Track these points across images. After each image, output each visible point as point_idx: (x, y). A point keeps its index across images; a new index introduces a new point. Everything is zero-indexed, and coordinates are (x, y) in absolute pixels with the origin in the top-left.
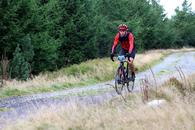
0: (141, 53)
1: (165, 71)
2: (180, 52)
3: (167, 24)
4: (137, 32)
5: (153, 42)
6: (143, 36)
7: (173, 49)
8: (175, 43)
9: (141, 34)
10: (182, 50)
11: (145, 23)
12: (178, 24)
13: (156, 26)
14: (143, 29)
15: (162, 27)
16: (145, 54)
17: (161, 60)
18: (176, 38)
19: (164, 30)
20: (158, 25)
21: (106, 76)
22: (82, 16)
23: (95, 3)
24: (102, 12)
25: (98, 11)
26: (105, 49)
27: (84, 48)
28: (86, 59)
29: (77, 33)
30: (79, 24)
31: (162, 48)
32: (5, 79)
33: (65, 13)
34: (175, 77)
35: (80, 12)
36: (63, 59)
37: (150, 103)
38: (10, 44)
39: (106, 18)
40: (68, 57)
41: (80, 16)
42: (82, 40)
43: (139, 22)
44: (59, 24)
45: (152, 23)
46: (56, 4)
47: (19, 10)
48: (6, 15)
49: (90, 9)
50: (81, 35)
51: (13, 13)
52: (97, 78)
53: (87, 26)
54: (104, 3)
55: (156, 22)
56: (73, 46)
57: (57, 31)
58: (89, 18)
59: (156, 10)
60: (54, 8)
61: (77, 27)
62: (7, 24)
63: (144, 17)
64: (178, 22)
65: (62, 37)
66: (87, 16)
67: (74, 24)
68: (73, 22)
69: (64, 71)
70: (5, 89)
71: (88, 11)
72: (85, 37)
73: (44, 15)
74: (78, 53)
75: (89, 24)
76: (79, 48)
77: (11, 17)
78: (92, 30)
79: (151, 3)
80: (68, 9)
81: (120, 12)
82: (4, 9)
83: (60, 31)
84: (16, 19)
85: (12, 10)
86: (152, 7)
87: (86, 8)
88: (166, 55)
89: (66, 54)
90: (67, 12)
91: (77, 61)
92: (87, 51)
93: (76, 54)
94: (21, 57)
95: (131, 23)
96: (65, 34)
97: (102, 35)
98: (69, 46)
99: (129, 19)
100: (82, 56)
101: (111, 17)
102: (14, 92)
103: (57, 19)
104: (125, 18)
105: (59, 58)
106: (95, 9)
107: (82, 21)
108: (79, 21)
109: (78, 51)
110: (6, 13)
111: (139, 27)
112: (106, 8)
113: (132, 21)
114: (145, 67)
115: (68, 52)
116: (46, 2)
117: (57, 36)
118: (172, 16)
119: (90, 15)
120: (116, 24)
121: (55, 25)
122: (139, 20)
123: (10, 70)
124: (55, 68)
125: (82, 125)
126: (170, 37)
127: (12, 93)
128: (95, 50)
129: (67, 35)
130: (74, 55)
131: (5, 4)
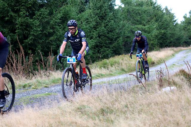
0: (157, 50)
1: (176, 64)
2: (188, 50)
3: (177, 28)
4: (154, 34)
5: (166, 42)
6: (159, 37)
7: (182, 47)
8: (183, 43)
9: (157, 35)
10: (189, 48)
11: (160, 27)
12: (186, 28)
13: (169, 30)
14: (158, 32)
15: (173, 30)
16: (160, 51)
17: (173, 56)
18: (185, 39)
19: (175, 33)
20: (170, 28)
21: (129, 68)
22: (111, 21)
23: (121, 12)
24: (126, 18)
25: (123, 18)
26: (128, 47)
27: (112, 47)
28: (114, 55)
29: (107, 35)
30: (109, 28)
31: (173, 47)
32: (52, 71)
33: (98, 19)
34: (184, 69)
35: (109, 18)
36: (96, 55)
37: (164, 89)
38: (55, 44)
39: (129, 23)
40: (100, 53)
41: (109, 22)
42: (110, 40)
43: (155, 26)
44: (93, 28)
45: (165, 27)
46: (91, 13)
47: (62, 17)
48: (52, 21)
49: (117, 17)
50: (110, 36)
51: (57, 19)
52: (123, 70)
53: (115, 30)
54: (128, 12)
55: (169, 26)
56: (103, 45)
57: (91, 34)
58: (117, 23)
59: (168, 17)
60: (89, 16)
61: (107, 30)
62: (53, 28)
63: (159, 22)
64: (186, 26)
65: (96, 38)
66: (115, 22)
67: (105, 27)
68: (104, 26)
69: (97, 64)
70: (51, 78)
71: (115, 18)
72: (113, 38)
73: (82, 21)
74: (108, 50)
75: (116, 28)
76: (109, 46)
77: (56, 22)
78: (118, 32)
79: (164, 11)
80: (100, 17)
81: (140, 18)
82: (51, 17)
83: (94, 33)
84: (60, 24)
85: (57, 17)
86: (165, 14)
87: (114, 15)
88: (177, 52)
89: (98, 51)
90: (99, 18)
91: (106, 57)
92: (115, 49)
93: (106, 51)
94: (64, 53)
95: (149, 27)
96: (97, 35)
97: (126, 37)
98: (101, 45)
99: (147, 24)
100: (111, 53)
101: (133, 22)
102: (58, 80)
103: (92, 24)
104: (145, 23)
105: (93, 54)
106: (121, 16)
107: (110, 26)
108: (109, 25)
109: (108, 49)
110: (52, 19)
111: (155, 30)
112: (130, 15)
113: (150, 26)
114: (160, 62)
115: (100, 50)
116: (83, 11)
117: (91, 37)
118: (181, 22)
119: (117, 21)
120: (137, 28)
121: (90, 29)
122: (155, 25)
123: (55, 64)
124: (90, 62)
125: (111, 106)
126: (180, 38)
127: (57, 81)
128: (121, 48)
129: (99, 37)
130: (104, 52)
131: (51, 13)
